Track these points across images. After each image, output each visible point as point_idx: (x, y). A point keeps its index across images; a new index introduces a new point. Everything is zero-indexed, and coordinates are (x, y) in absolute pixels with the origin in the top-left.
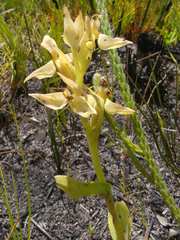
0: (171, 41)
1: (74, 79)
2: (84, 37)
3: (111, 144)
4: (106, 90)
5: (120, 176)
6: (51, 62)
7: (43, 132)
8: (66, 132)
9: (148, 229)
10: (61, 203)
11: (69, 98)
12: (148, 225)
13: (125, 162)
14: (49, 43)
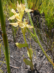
0: (41, 13)
1: (20, 19)
2: (22, 9)
3: (28, 37)
4: (27, 22)
5: (30, 44)
6: (14, 15)
7: (11, 35)
8: (16, 35)
9: (36, 55)
10: (16, 51)
11: (19, 24)
12: (36, 54)
13: (31, 41)
14: (13, 11)
